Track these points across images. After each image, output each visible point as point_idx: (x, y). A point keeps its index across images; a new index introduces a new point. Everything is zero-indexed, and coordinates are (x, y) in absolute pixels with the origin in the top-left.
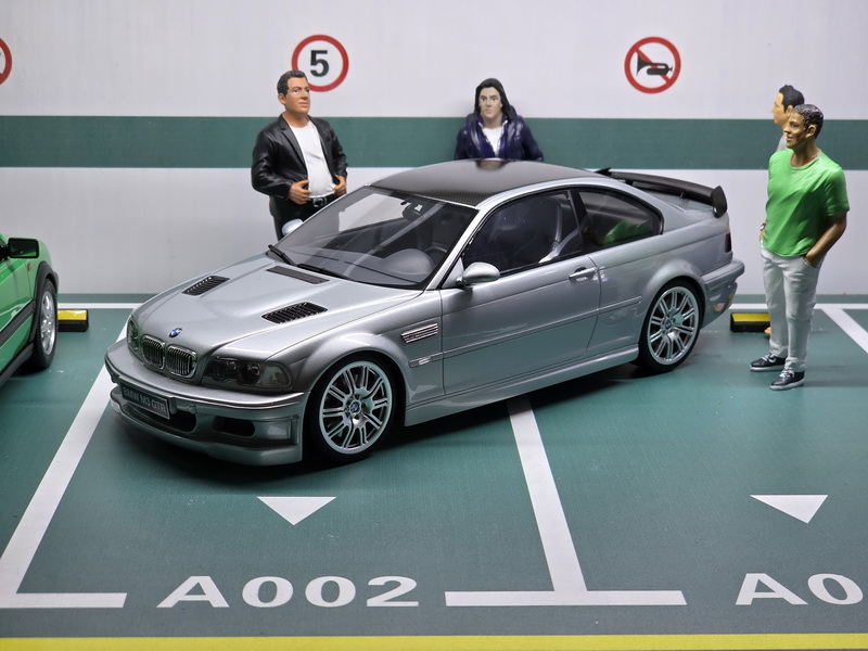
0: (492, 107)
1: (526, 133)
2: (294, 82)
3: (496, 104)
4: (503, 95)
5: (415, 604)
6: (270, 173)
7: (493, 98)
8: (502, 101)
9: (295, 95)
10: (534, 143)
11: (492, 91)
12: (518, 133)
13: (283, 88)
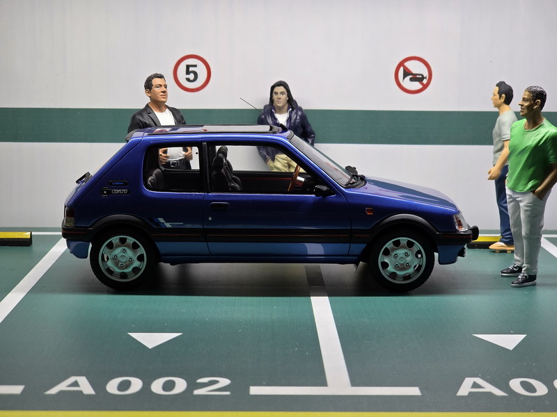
0: (281, 99)
1: (303, 117)
2: (156, 81)
3: (284, 97)
4: (288, 91)
7: (282, 93)
8: (288, 96)
9: (158, 90)
10: (309, 125)
11: (281, 89)
12: (298, 118)
13: (148, 85)
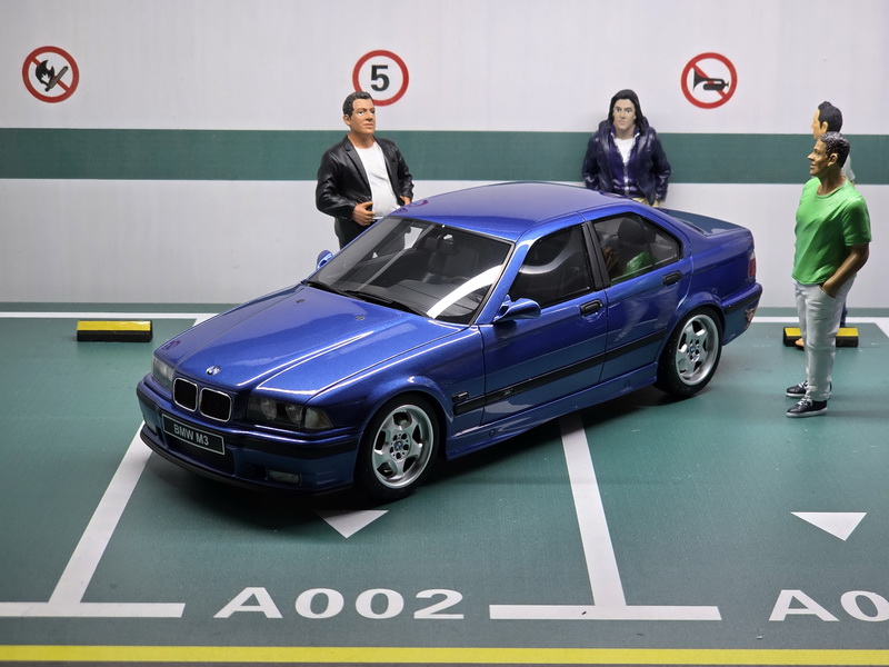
0: (626, 119)
3: (630, 116)
5: (461, 616)
6: (334, 194)
7: (627, 110)
8: (636, 114)
10: (663, 155)
11: (627, 103)
12: (648, 145)
